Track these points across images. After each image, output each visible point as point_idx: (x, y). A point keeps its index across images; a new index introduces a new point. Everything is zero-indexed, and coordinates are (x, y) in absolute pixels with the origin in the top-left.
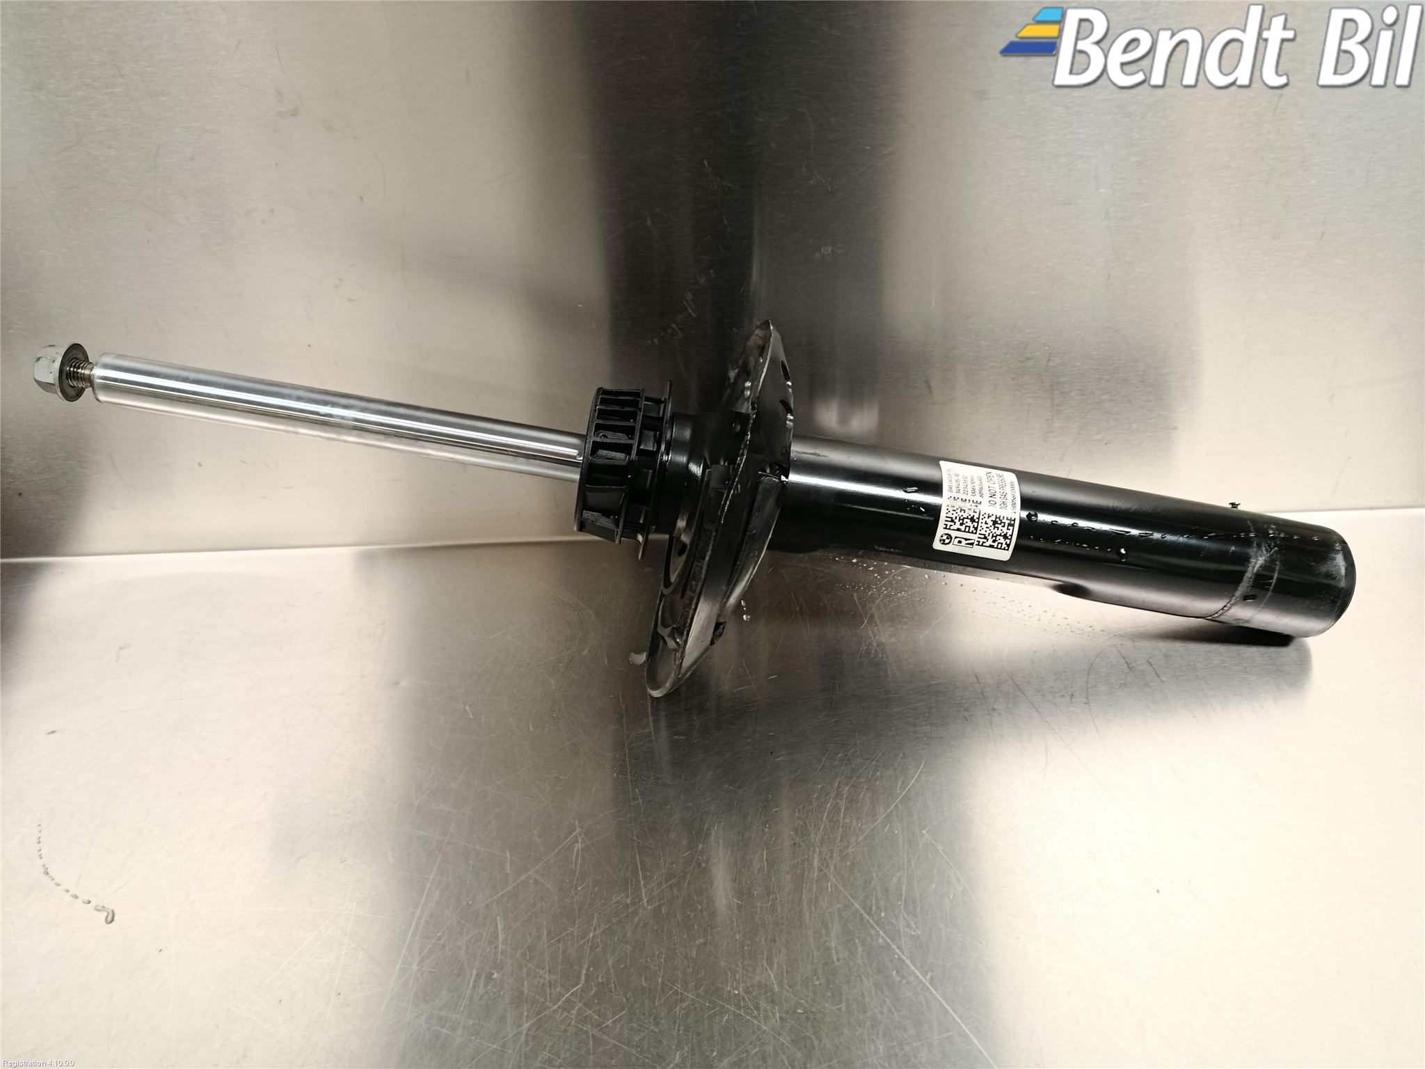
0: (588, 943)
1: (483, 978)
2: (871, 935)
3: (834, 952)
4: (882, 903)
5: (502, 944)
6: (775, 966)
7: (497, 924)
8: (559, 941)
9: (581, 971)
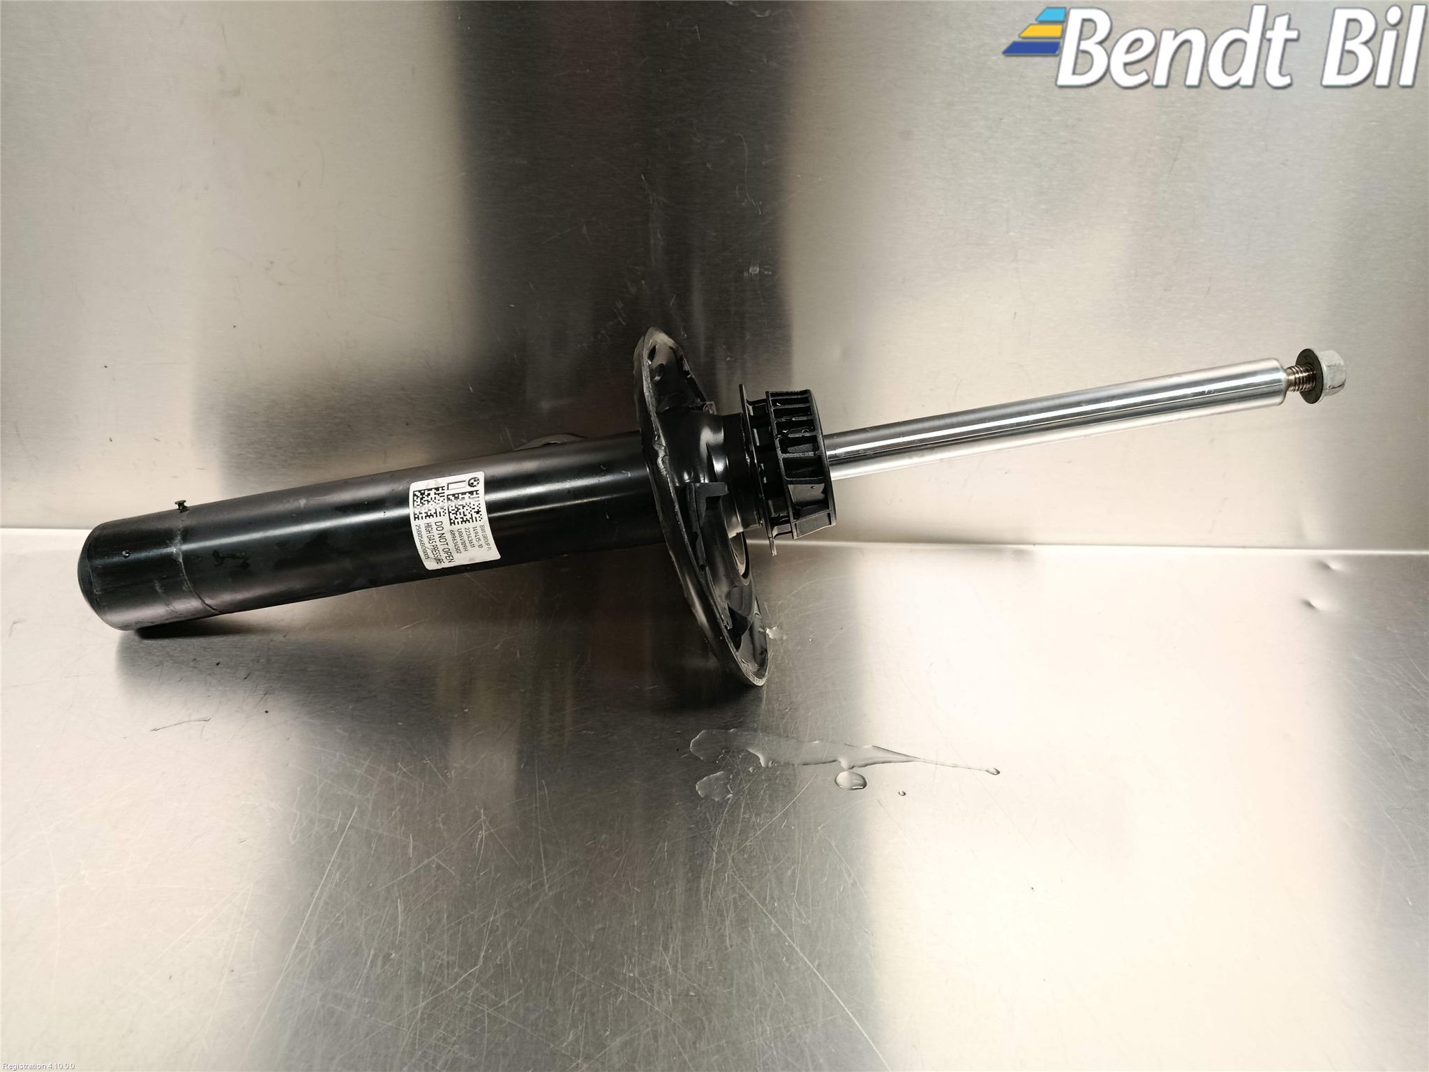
0: (488, 926)
1: (380, 958)
2: (765, 924)
3: (728, 938)
4: (776, 893)
5: (402, 926)
6: (671, 952)
7: (397, 907)
8: (459, 923)
9: (479, 953)
